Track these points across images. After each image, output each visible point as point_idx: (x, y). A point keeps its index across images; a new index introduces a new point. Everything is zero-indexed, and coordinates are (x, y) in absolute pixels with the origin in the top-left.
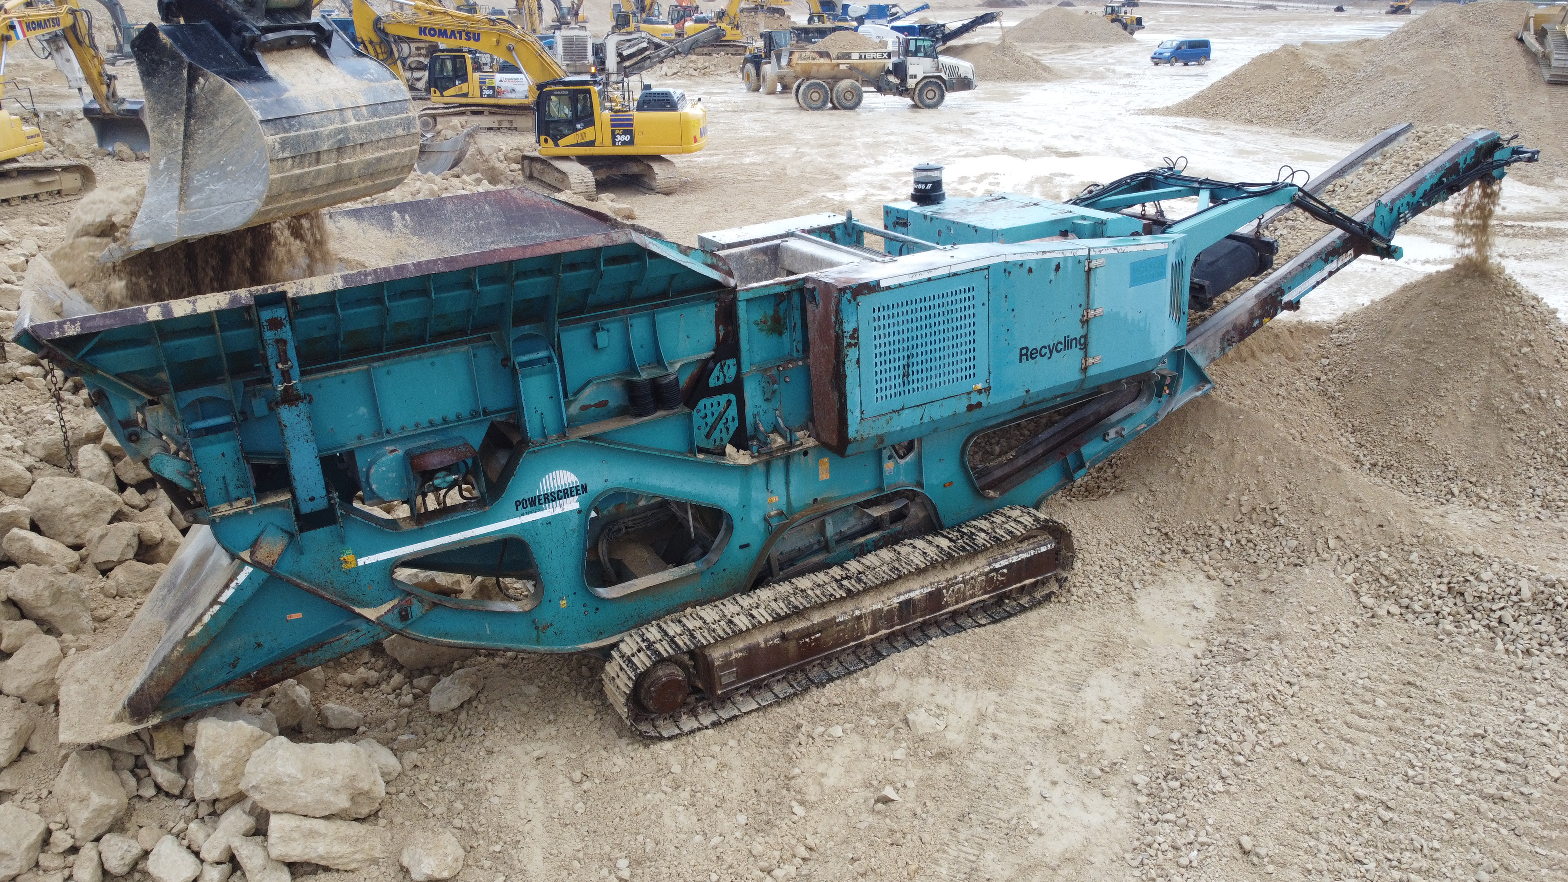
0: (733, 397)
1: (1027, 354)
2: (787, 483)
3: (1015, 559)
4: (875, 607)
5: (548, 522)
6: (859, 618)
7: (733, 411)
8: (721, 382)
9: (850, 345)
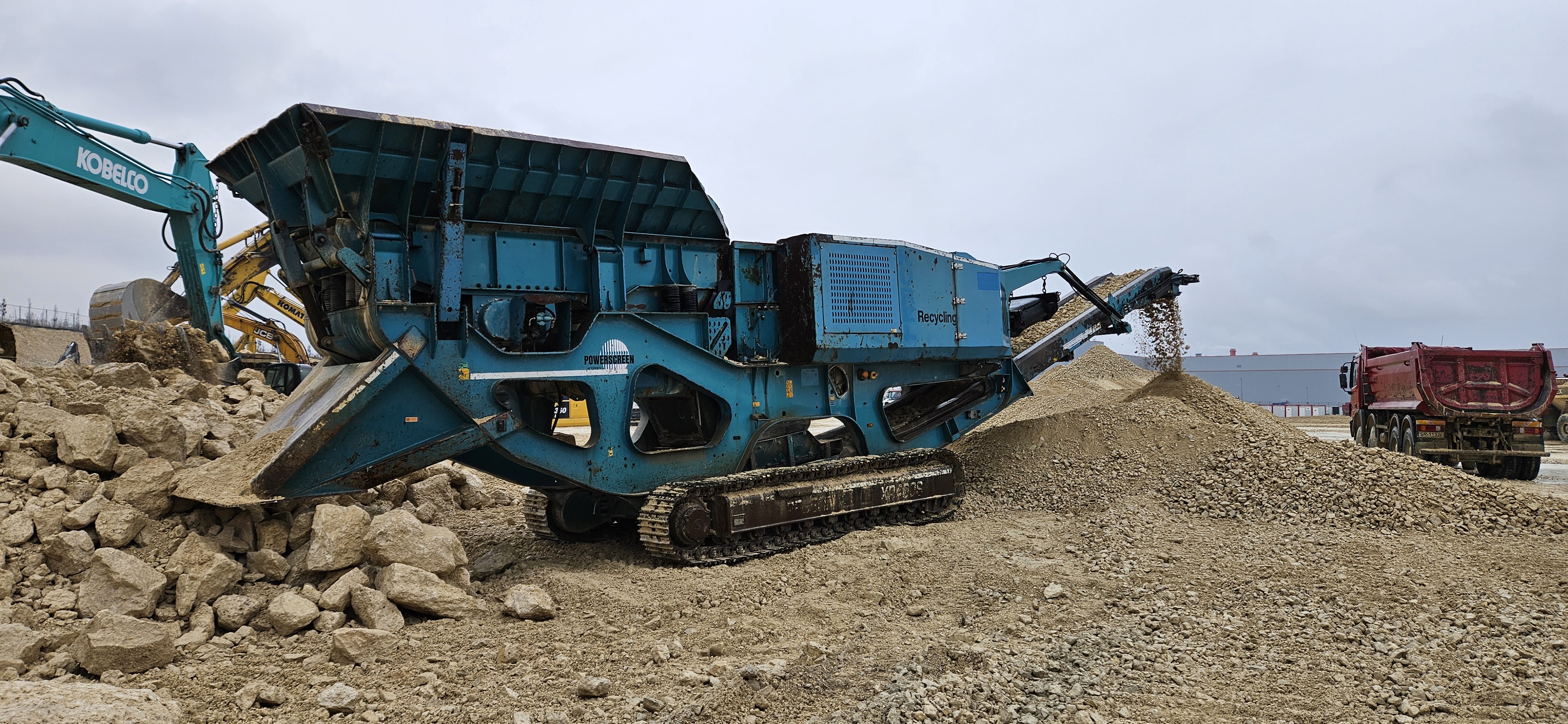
0: (729, 321)
1: (923, 317)
2: (766, 393)
3: (927, 475)
4: (837, 488)
5: (605, 379)
6: (827, 494)
7: (728, 332)
8: (721, 308)
9: (816, 275)
